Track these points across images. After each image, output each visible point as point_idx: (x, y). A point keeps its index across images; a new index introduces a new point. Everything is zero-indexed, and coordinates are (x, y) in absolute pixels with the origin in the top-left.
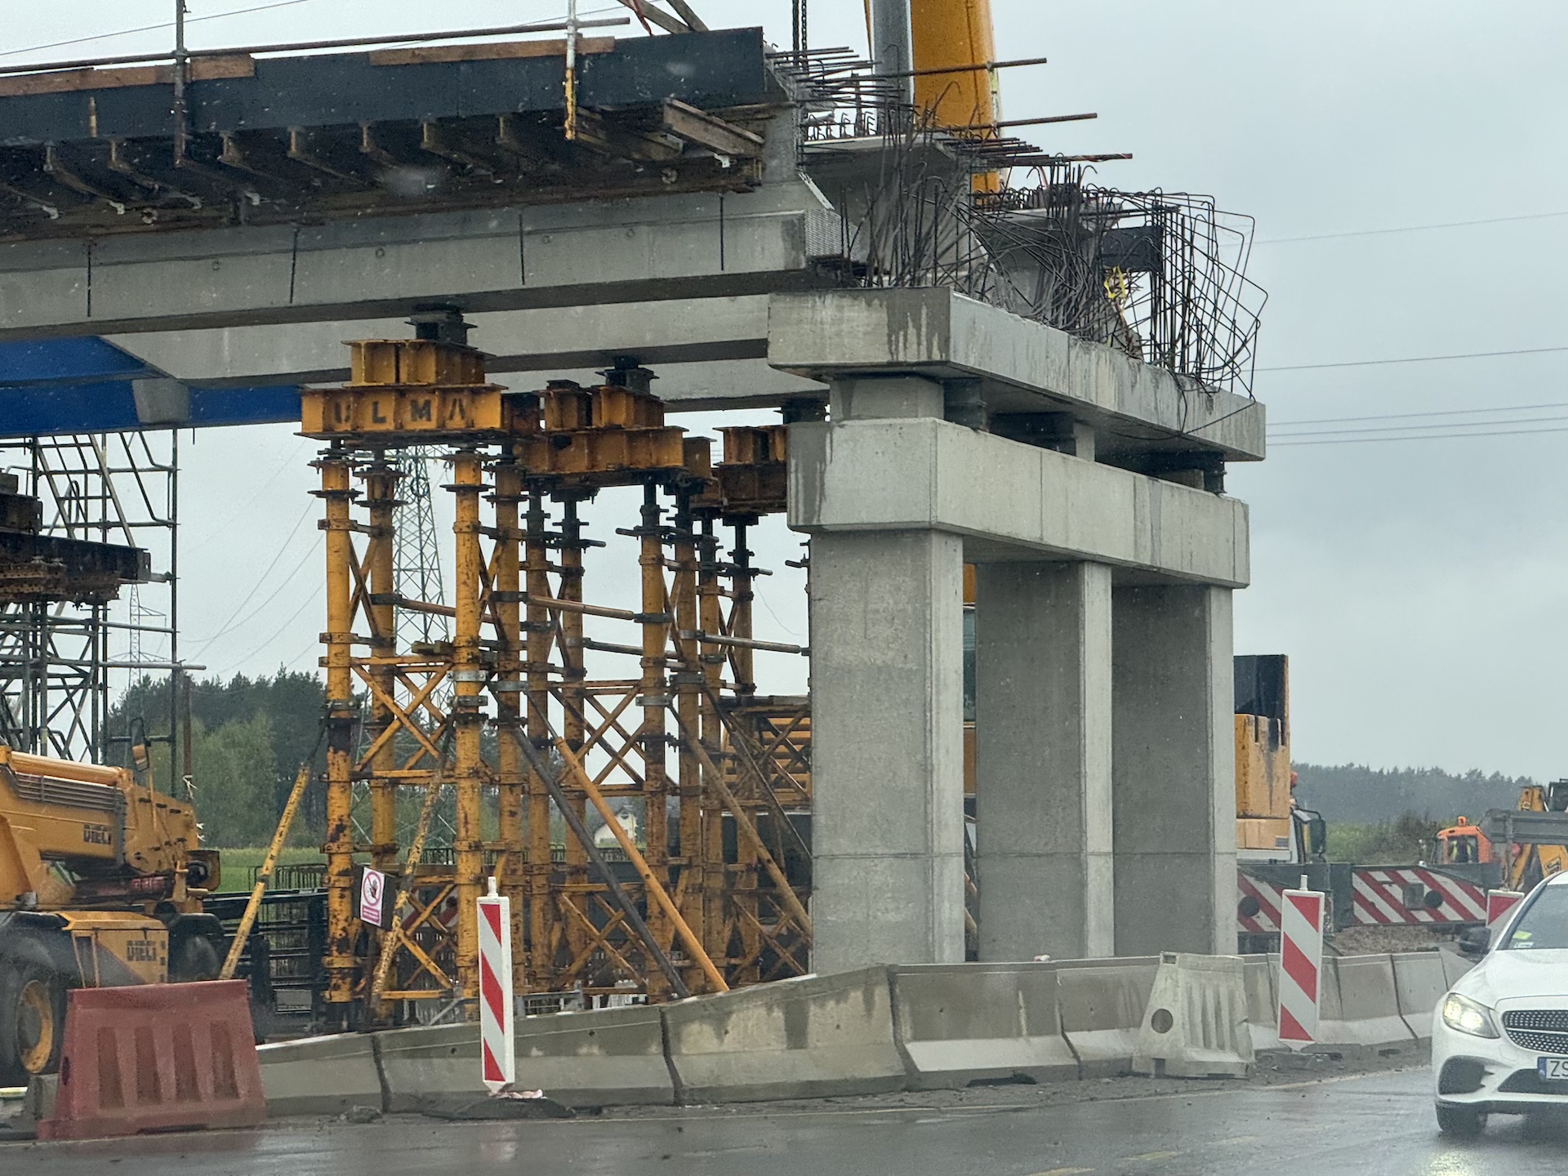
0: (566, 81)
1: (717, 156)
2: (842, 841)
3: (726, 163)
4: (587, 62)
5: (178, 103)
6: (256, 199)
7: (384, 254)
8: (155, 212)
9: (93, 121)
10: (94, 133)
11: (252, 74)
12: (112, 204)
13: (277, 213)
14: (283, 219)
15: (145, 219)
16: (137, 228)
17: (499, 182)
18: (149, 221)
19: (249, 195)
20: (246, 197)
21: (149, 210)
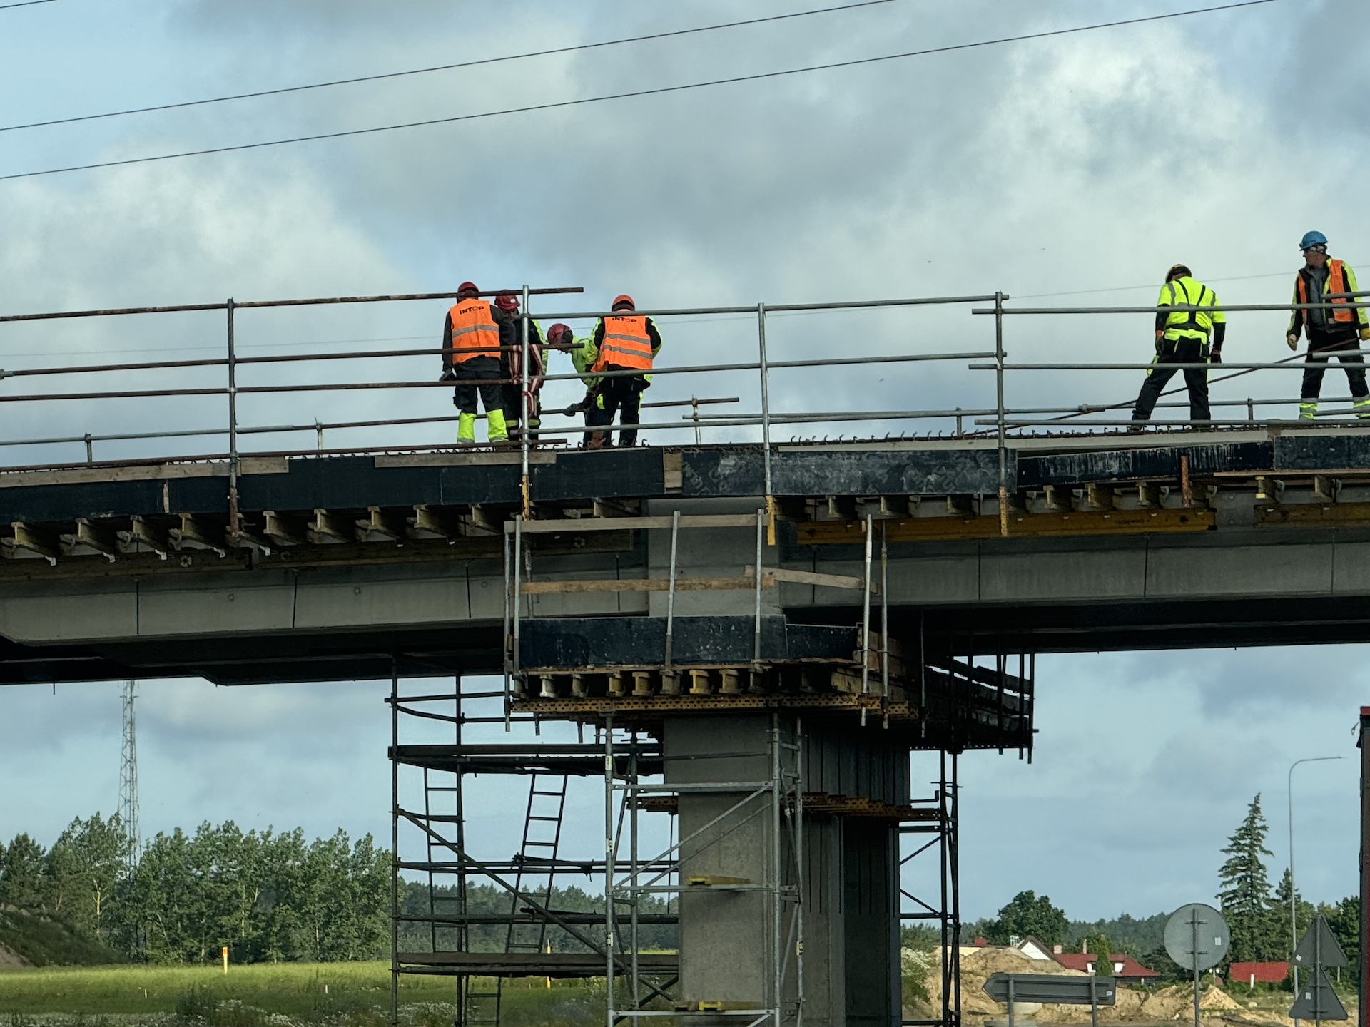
0: (522, 483)
4: (536, 469)
5: (233, 491)
6: (268, 552)
7: (360, 592)
8: (190, 559)
9: (166, 501)
10: (167, 510)
11: (287, 471)
12: (158, 552)
13: (283, 562)
14: (288, 566)
15: (182, 564)
16: (175, 570)
17: (451, 543)
18: (186, 565)
19: (262, 548)
20: (259, 549)
21: (185, 557)
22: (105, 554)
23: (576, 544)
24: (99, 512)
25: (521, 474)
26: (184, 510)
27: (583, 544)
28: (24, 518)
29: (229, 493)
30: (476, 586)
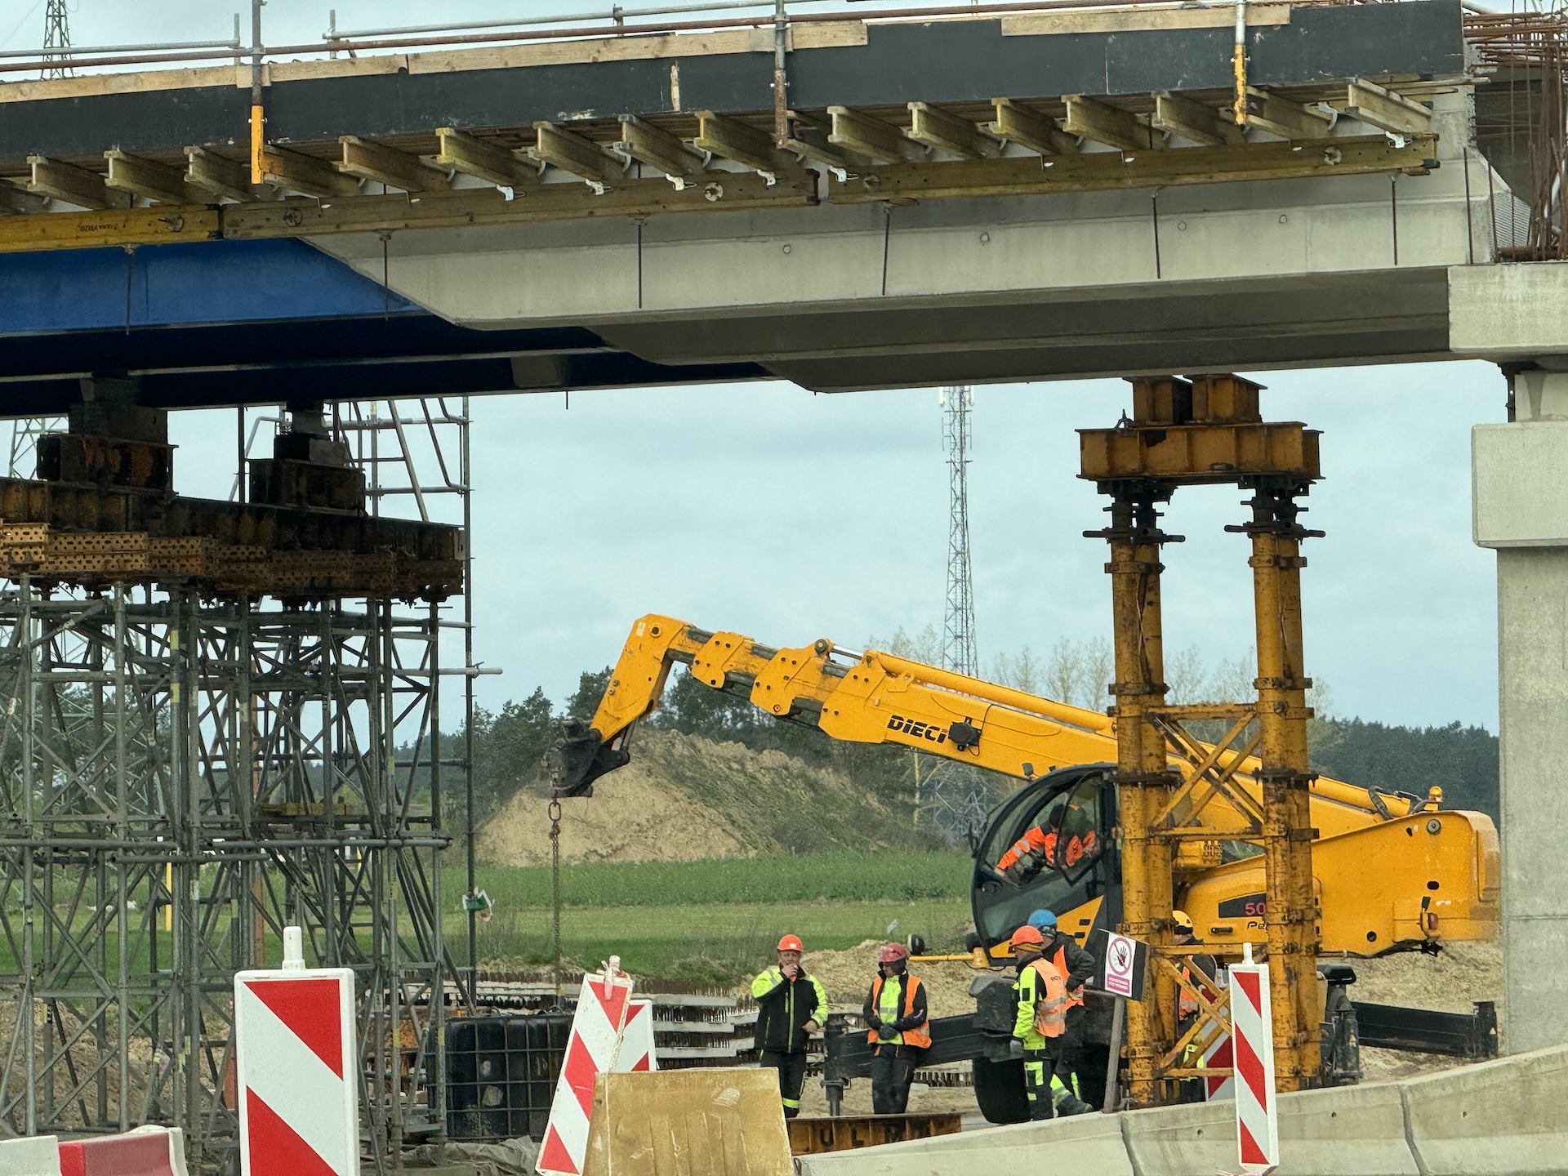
0: (1235, 57)
1: (1388, 134)
2: (1538, 900)
3: (1400, 143)
4: (1258, 34)
5: (779, 74)
6: (842, 176)
7: (989, 240)
8: (720, 188)
9: (675, 92)
10: (677, 106)
11: (865, 42)
12: (670, 178)
13: (866, 192)
14: (874, 198)
15: (708, 196)
16: (698, 206)
17: (1129, 160)
18: (713, 199)
19: (834, 170)
20: (829, 172)
21: (713, 185)
22: (588, 182)
23: (1327, 159)
24: (570, 111)
25: (1234, 44)
26: (703, 106)
27: (1338, 160)
28: (456, 122)
29: (773, 80)
30: (1167, 229)
